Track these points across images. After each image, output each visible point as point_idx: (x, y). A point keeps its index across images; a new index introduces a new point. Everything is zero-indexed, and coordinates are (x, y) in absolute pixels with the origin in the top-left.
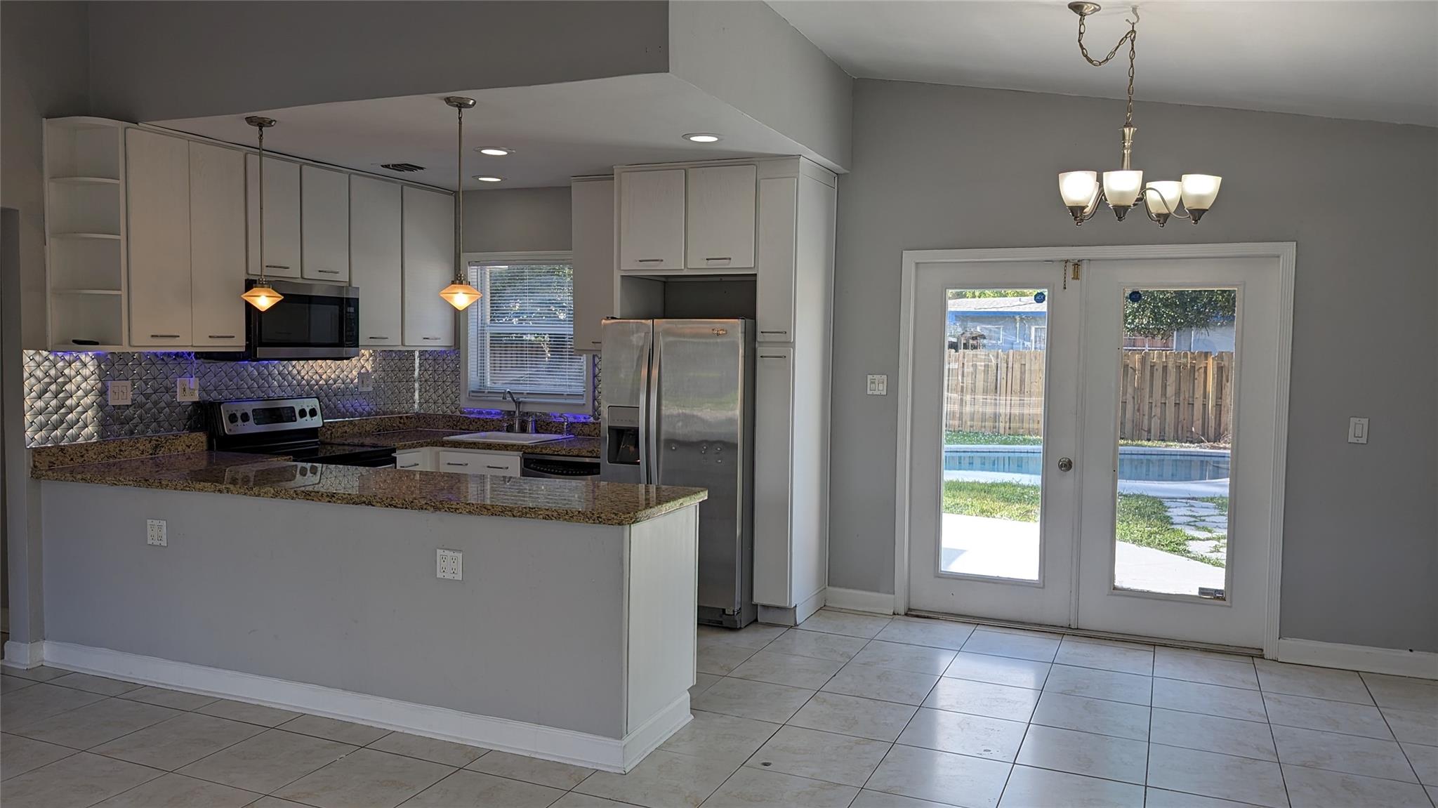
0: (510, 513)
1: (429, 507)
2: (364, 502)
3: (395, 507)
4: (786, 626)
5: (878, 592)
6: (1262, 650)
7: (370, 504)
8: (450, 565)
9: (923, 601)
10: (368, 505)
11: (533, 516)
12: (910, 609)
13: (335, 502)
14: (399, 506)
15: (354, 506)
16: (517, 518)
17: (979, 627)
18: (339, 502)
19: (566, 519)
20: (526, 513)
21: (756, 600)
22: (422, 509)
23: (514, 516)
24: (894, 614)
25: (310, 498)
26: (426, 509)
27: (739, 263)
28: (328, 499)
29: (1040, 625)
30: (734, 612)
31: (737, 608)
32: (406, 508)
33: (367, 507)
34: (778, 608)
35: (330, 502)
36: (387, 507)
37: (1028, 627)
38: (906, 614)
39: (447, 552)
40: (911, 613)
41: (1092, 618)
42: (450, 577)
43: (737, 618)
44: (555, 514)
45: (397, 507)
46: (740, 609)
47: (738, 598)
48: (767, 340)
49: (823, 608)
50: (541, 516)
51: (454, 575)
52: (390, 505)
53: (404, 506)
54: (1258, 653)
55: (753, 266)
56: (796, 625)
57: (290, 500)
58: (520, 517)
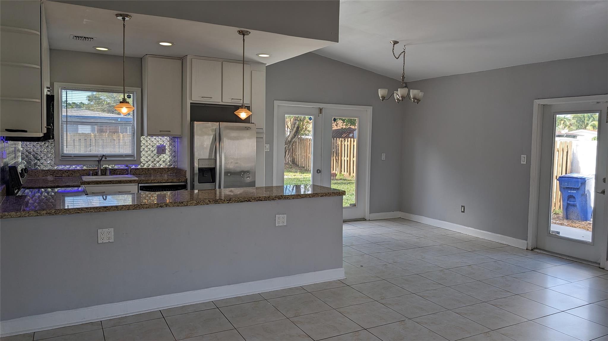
0: (308, 196)
1: (276, 198)
2: (246, 201)
3: (261, 200)
7: (249, 201)
8: (281, 220)
10: (248, 201)
11: (317, 196)
13: (231, 203)
14: (263, 200)
15: (241, 203)
16: (311, 198)
18: (233, 202)
19: (328, 196)
20: (315, 195)
22: (273, 199)
23: (310, 197)
25: (217, 202)
26: (275, 199)
28: (228, 202)
32: (266, 200)
33: (248, 202)
35: (228, 203)
36: (258, 201)
39: (280, 215)
42: (282, 225)
44: (325, 194)
45: (262, 201)
50: (320, 196)
51: (283, 224)
52: (259, 200)
53: (265, 200)
54: (365, 219)
57: (206, 205)
58: (312, 197)
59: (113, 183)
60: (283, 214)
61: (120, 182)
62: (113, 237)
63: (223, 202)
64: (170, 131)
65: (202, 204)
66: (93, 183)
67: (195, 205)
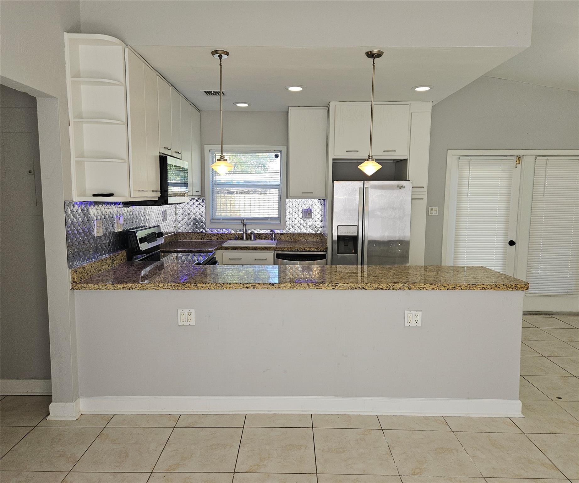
7: (364, 288)
8: (413, 318)
10: (361, 288)
15: (351, 290)
26: (403, 289)
33: (360, 290)
39: (412, 312)
42: (414, 325)
48: (415, 191)
51: (416, 324)
52: (378, 288)
53: (388, 288)
59: (249, 250)
60: (417, 311)
61: (256, 249)
62: (193, 320)
63: (327, 287)
64: (313, 193)
65: (299, 288)
66: (230, 249)
67: (289, 289)
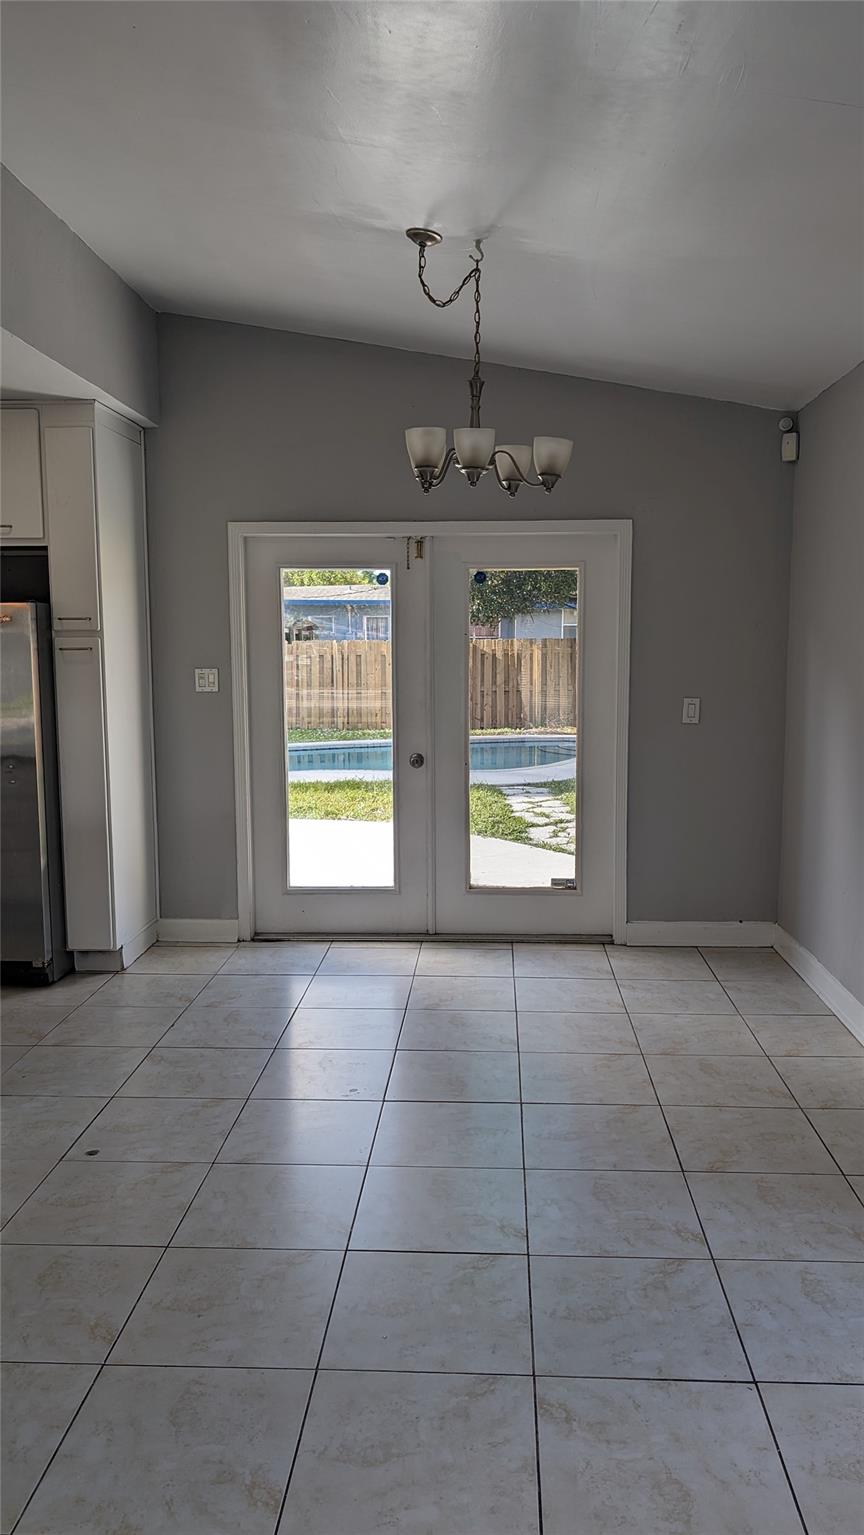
4: (109, 972)
5: (219, 918)
6: (612, 936)
9: (272, 923)
12: (256, 934)
17: (334, 945)
21: (71, 946)
24: (239, 941)
27: (25, 531)
29: (398, 934)
30: (43, 963)
31: (47, 958)
34: (100, 952)
37: (385, 938)
38: (253, 940)
40: (259, 938)
41: (449, 922)
43: (47, 971)
46: (52, 959)
47: (47, 946)
48: (65, 628)
49: (157, 944)
54: (608, 939)
55: (41, 536)
56: (123, 969)
